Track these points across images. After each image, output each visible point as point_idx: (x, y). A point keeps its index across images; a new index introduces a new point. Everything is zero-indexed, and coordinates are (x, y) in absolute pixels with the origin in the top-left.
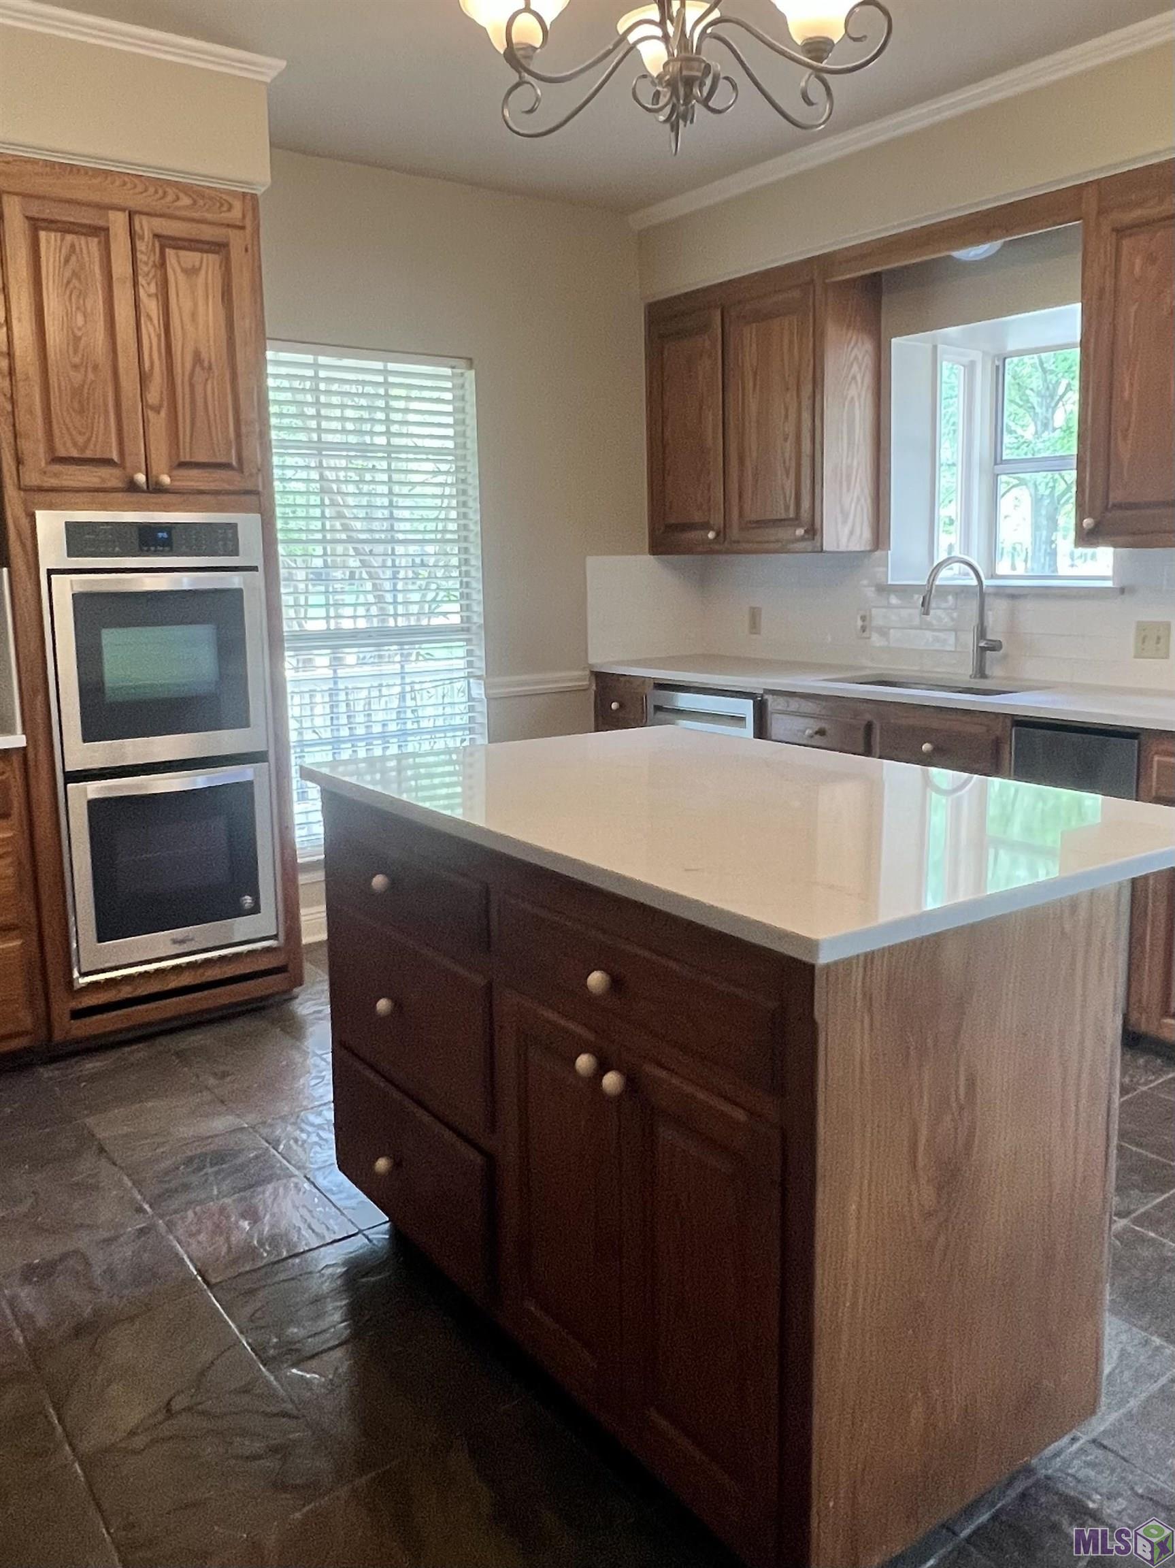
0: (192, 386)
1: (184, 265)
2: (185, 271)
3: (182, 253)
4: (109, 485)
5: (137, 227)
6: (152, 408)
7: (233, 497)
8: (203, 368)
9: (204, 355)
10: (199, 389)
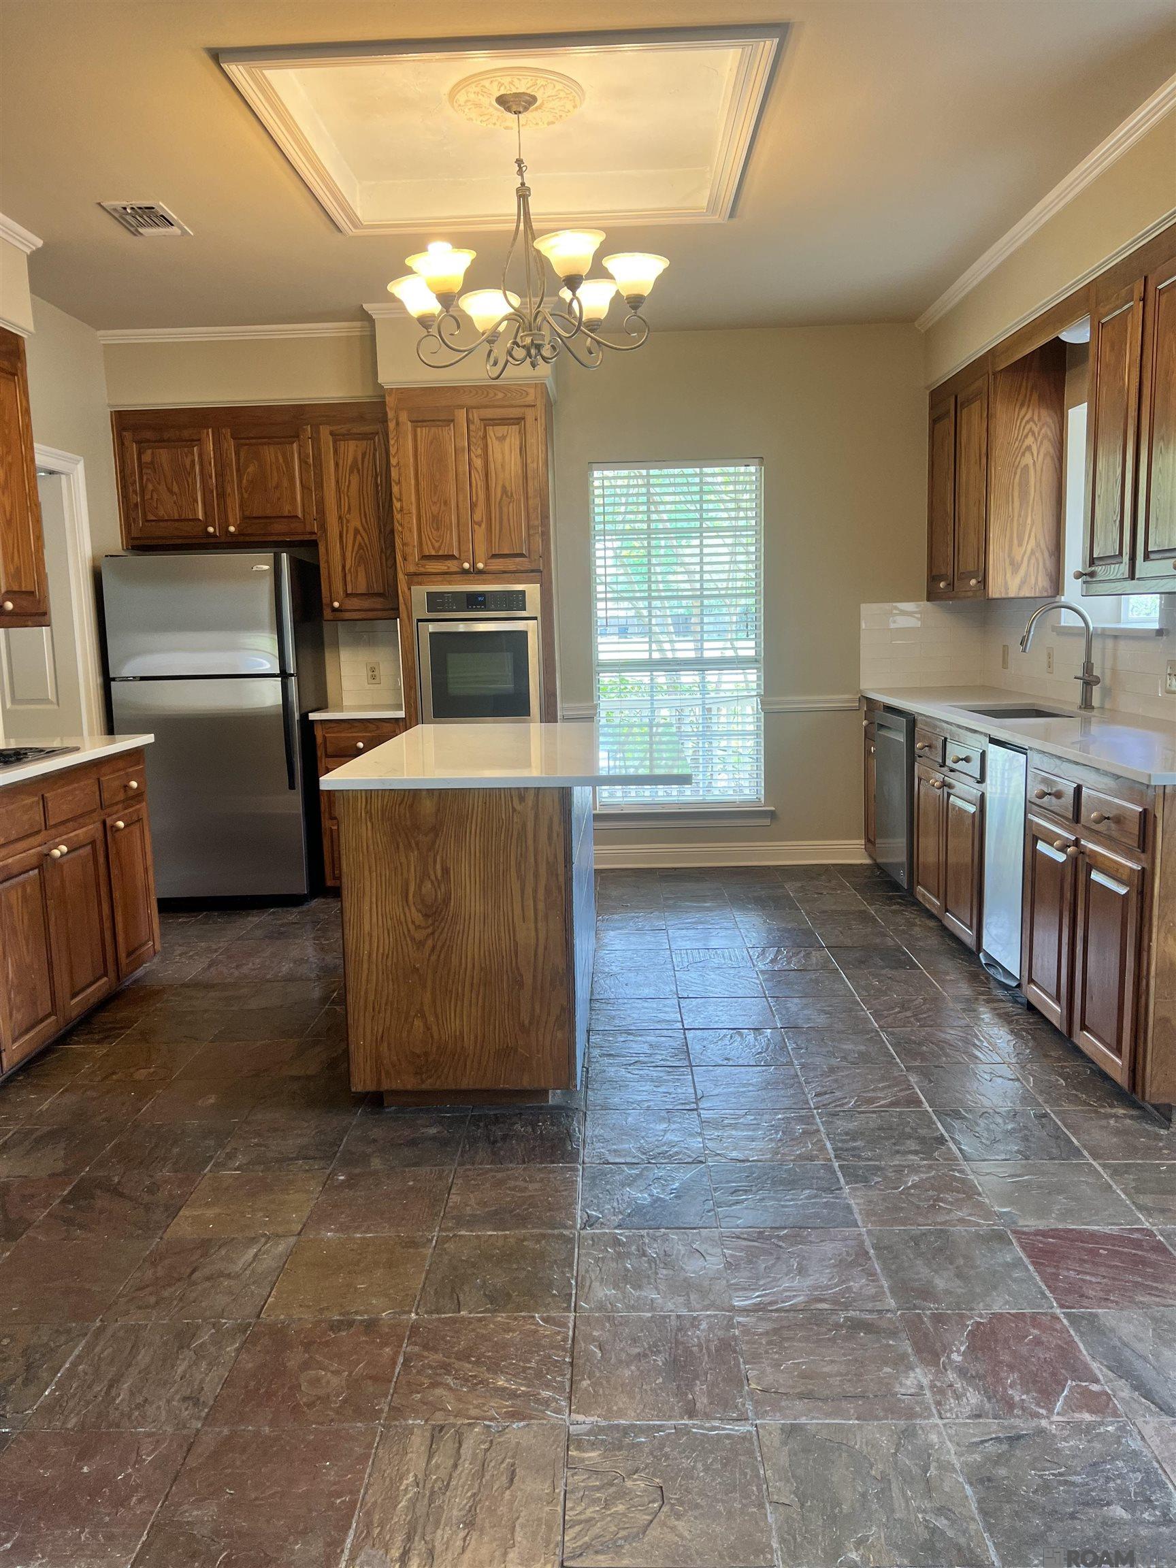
0: (501, 508)
1: (497, 435)
2: (497, 438)
3: (496, 428)
4: (452, 570)
5: (470, 416)
6: (476, 523)
7: (524, 575)
8: (507, 496)
9: (509, 489)
10: (505, 509)
